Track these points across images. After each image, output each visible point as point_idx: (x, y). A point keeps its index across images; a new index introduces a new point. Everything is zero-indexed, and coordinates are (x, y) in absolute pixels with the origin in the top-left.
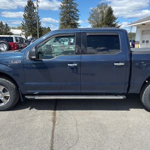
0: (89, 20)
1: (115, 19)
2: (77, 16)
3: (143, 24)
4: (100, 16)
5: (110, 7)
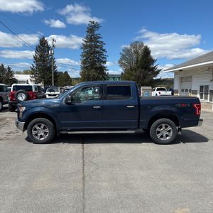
0: (119, 62)
1: (153, 61)
2: (104, 58)
3: (180, 70)
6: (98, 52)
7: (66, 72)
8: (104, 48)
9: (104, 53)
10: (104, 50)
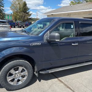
0: (11, 8)
1: (29, 9)
2: (3, 4)
4: (18, 6)
5: (25, 2)
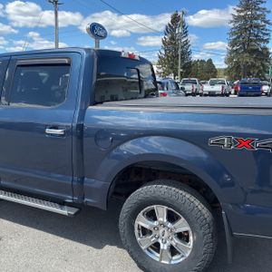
2: (267, 35)
6: (257, 26)
7: (210, 61)
8: (267, 19)
9: (267, 27)
10: (267, 22)
